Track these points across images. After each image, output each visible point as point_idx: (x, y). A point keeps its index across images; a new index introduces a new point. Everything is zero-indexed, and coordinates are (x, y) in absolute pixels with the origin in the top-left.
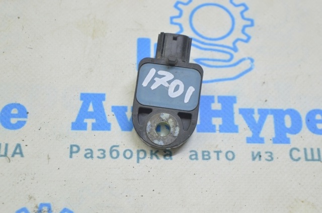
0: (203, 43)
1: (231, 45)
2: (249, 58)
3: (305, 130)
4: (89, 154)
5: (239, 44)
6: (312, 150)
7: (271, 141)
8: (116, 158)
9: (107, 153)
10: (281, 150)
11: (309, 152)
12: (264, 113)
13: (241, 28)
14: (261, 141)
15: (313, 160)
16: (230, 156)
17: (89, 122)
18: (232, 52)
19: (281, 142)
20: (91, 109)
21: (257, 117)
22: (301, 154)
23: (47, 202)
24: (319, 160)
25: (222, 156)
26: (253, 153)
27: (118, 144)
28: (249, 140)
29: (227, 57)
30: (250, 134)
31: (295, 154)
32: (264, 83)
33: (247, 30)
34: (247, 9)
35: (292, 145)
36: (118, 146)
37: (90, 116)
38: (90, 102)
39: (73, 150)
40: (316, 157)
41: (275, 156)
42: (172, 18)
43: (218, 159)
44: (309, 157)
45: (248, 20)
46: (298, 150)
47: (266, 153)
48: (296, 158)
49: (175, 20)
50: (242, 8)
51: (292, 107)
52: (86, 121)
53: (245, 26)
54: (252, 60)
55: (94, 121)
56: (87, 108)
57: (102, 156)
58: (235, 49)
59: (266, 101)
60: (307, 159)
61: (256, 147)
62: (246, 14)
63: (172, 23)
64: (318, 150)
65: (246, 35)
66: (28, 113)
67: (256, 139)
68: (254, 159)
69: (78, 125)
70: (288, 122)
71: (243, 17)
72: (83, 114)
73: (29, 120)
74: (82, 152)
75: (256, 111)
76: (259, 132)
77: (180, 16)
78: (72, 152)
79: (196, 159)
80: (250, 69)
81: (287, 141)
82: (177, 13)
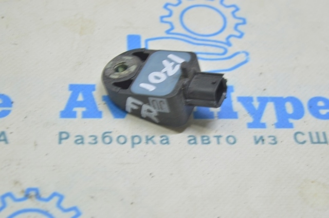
0: (195, 39)
1: (224, 40)
2: (244, 52)
3: (308, 115)
4: (80, 140)
5: (232, 40)
6: (317, 133)
7: (274, 126)
8: (109, 143)
9: (100, 139)
10: (285, 134)
11: (314, 135)
12: (263, 101)
13: (233, 25)
14: (263, 126)
15: (319, 142)
16: (231, 140)
17: (79, 111)
18: (226, 46)
19: (284, 127)
20: (80, 98)
21: (256, 104)
22: (306, 137)
23: (34, 186)
24: (326, 142)
25: (222, 140)
26: (255, 137)
27: (110, 131)
28: (250, 126)
29: (222, 51)
30: (250, 119)
31: (300, 138)
32: (261, 74)
33: (240, 28)
34: (237, 9)
35: (296, 129)
36: (110, 132)
37: (80, 105)
38: (78, 92)
39: (63, 137)
40: (322, 140)
41: (279, 140)
42: (162, 17)
43: (219, 143)
44: (315, 140)
45: (240, 18)
46: (303, 134)
47: (270, 137)
48: (302, 141)
49: (165, 19)
50: (233, 9)
51: (292, 95)
52: (75, 109)
53: (237, 25)
54: (247, 54)
55: (84, 109)
56: (77, 98)
57: (94, 142)
58: (229, 44)
59: (265, 90)
60: (313, 143)
61: (258, 132)
62: (238, 14)
63: (162, 21)
64: (324, 134)
65: (239, 32)
66: (12, 103)
67: (257, 123)
68: (257, 142)
69: (68, 113)
70: (289, 108)
71: (235, 17)
72: (72, 102)
73: (14, 109)
74: (72, 139)
75: (255, 99)
76: (260, 118)
77: (170, 15)
78: (61, 139)
79: (195, 143)
80: (245, 62)
81: (290, 126)
82: (167, 13)
